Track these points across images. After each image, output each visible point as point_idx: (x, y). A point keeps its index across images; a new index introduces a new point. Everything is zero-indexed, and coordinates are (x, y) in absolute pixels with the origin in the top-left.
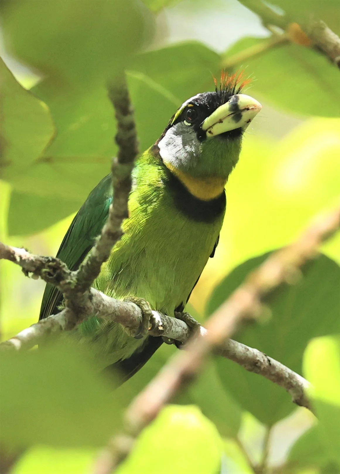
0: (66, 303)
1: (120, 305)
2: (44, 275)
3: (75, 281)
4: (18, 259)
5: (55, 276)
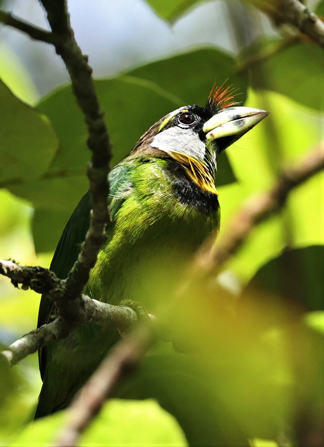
0: (58, 311)
1: (114, 310)
2: (32, 285)
3: (65, 289)
4: (6, 271)
5: (44, 285)
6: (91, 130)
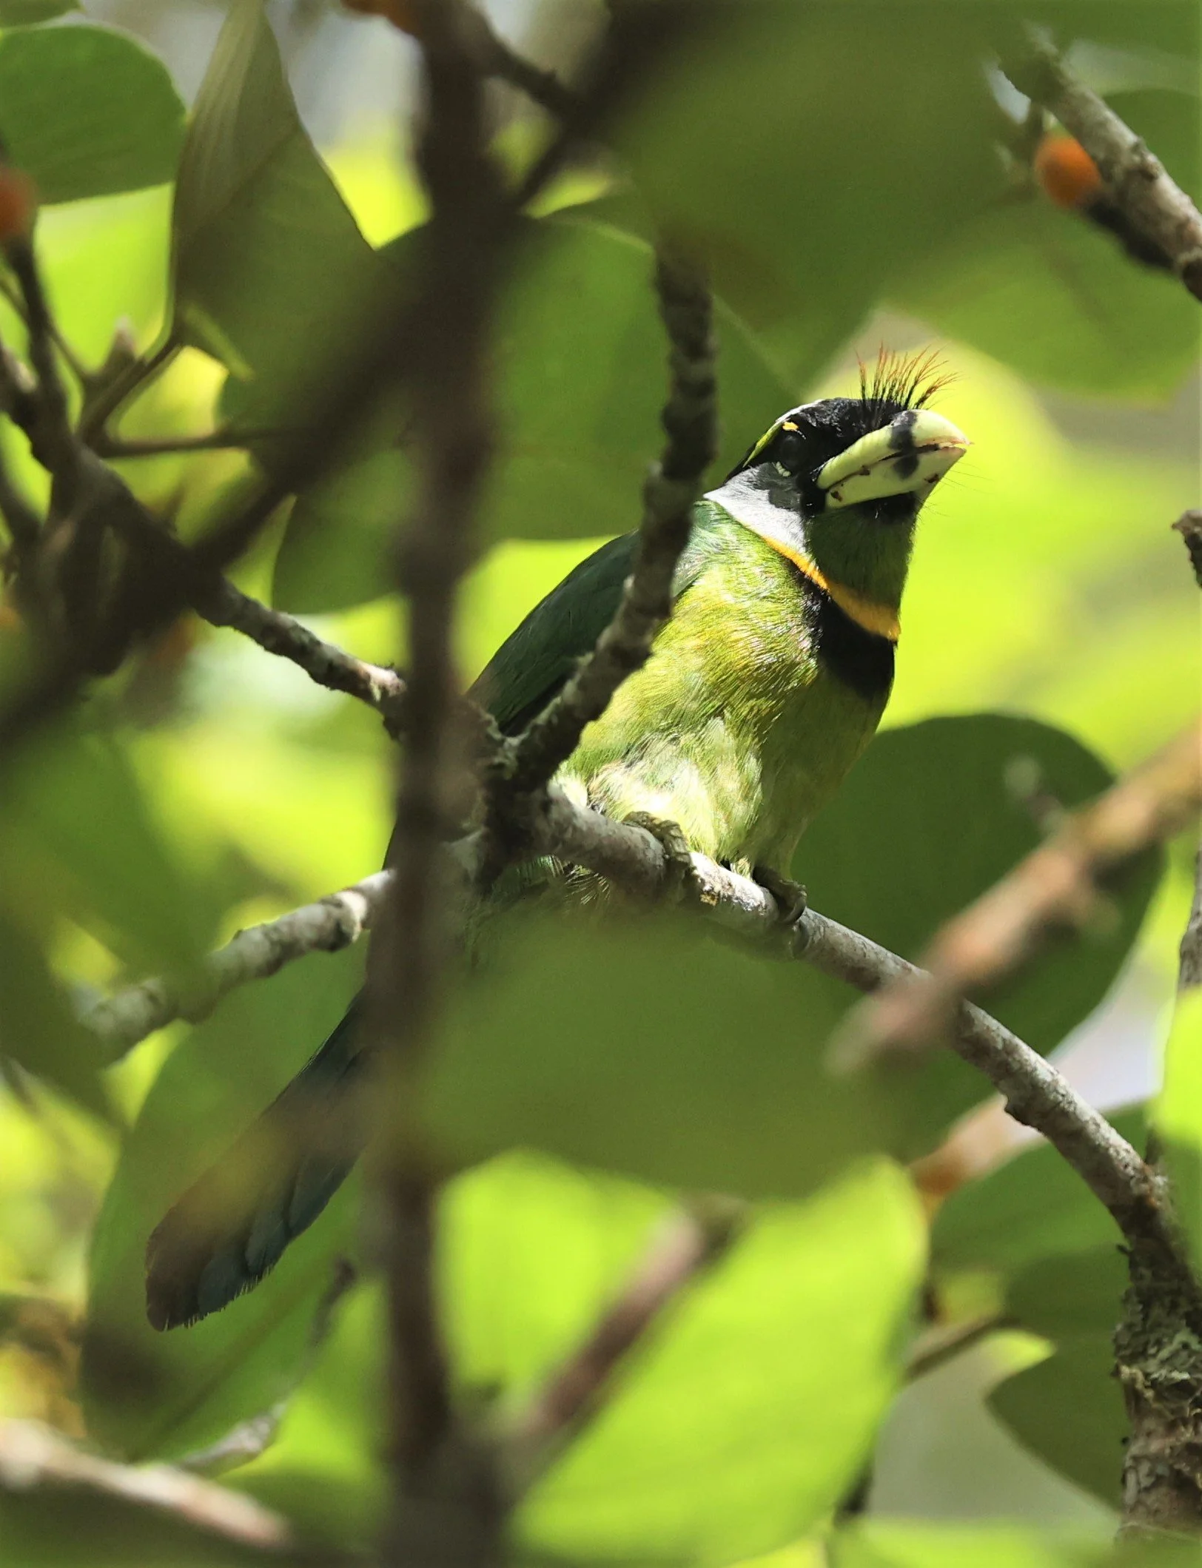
1: (614, 832)
4: (377, 694)
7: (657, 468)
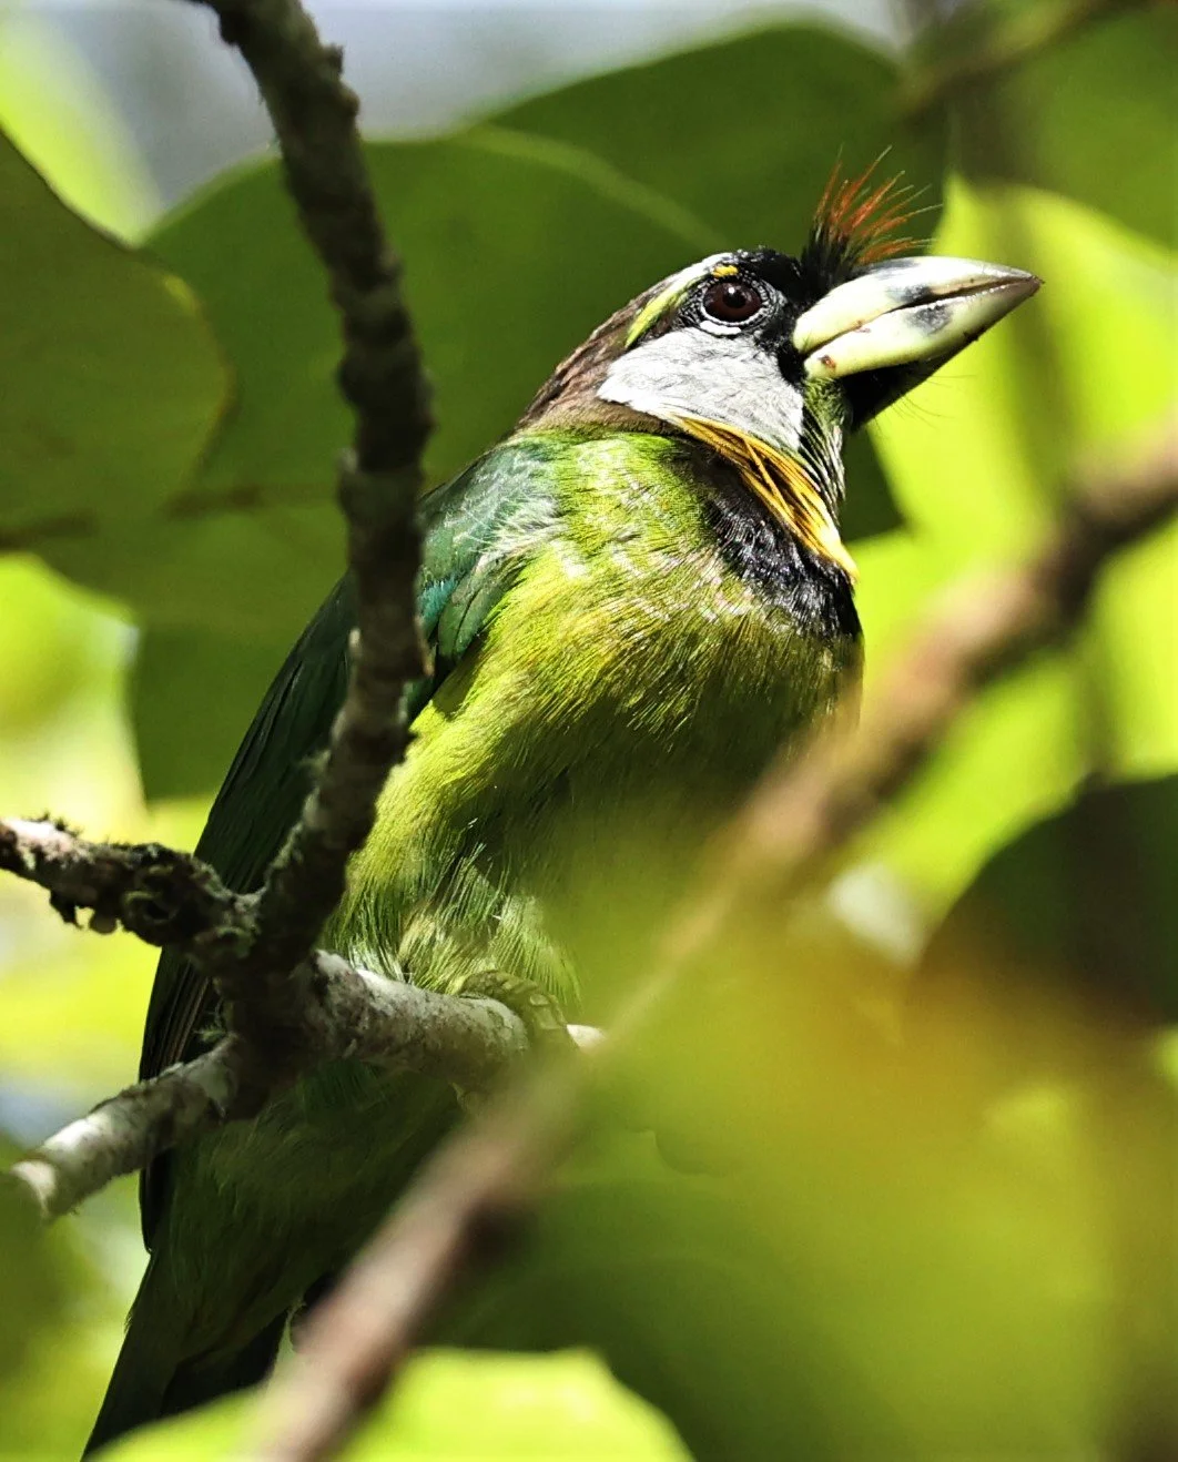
0: (228, 1015)
1: (441, 1011)
2: (131, 914)
3: (253, 931)
4: (30, 861)
5: (173, 915)
6: (355, 329)
7: (351, 459)
